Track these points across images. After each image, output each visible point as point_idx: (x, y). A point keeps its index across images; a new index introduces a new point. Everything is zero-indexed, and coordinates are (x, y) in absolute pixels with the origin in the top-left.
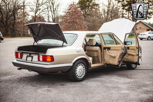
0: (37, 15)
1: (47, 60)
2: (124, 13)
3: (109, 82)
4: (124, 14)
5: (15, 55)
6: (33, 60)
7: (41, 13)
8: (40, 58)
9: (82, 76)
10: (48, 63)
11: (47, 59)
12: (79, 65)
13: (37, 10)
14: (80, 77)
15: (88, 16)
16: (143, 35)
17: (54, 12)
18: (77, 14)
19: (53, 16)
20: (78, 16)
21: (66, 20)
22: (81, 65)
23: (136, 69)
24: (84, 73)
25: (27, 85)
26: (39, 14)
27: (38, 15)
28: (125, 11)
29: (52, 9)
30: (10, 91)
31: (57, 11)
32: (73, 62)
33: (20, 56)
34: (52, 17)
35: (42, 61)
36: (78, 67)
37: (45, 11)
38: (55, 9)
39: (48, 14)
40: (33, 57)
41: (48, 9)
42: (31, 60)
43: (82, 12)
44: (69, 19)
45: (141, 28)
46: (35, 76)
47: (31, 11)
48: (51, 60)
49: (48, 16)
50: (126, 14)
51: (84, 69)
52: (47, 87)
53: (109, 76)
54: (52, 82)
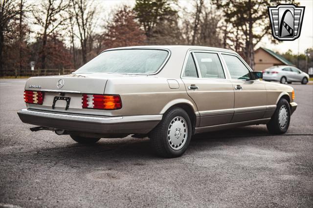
0: (48, 31)
1: (105, 106)
2: (228, 30)
3: (242, 159)
4: (229, 32)
5: (25, 97)
6: (70, 107)
7: (57, 27)
8: (87, 101)
9: (180, 145)
10: (109, 113)
11: (105, 104)
12: (176, 120)
13: (48, 22)
14: (177, 147)
15: (157, 35)
16: (270, 74)
17: (85, 26)
18: (133, 31)
19: (81, 34)
20: (135, 35)
21: (110, 43)
22: (179, 120)
23: (286, 134)
24: (185, 139)
25: (55, 164)
26: (53, 30)
27: (51, 32)
28: (230, 26)
29: (80, 21)
30: (19, 178)
31: (90, 25)
32: (163, 111)
33: (37, 98)
34: (79, 36)
35: (94, 108)
36: (174, 124)
37: (66, 23)
38: (87, 21)
39: (71, 30)
40: (69, 99)
41: (71, 21)
42: (65, 107)
43: (142, 28)
44: (114, 41)
45: (262, 62)
46: (69, 147)
47: (36, 23)
48: (115, 106)
49: (72, 34)
50: (233, 33)
51: (185, 130)
52: (105, 168)
53: (236, 147)
54: (111, 158)
